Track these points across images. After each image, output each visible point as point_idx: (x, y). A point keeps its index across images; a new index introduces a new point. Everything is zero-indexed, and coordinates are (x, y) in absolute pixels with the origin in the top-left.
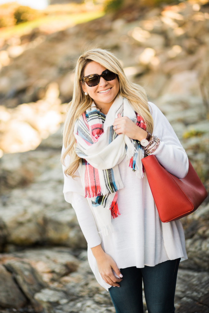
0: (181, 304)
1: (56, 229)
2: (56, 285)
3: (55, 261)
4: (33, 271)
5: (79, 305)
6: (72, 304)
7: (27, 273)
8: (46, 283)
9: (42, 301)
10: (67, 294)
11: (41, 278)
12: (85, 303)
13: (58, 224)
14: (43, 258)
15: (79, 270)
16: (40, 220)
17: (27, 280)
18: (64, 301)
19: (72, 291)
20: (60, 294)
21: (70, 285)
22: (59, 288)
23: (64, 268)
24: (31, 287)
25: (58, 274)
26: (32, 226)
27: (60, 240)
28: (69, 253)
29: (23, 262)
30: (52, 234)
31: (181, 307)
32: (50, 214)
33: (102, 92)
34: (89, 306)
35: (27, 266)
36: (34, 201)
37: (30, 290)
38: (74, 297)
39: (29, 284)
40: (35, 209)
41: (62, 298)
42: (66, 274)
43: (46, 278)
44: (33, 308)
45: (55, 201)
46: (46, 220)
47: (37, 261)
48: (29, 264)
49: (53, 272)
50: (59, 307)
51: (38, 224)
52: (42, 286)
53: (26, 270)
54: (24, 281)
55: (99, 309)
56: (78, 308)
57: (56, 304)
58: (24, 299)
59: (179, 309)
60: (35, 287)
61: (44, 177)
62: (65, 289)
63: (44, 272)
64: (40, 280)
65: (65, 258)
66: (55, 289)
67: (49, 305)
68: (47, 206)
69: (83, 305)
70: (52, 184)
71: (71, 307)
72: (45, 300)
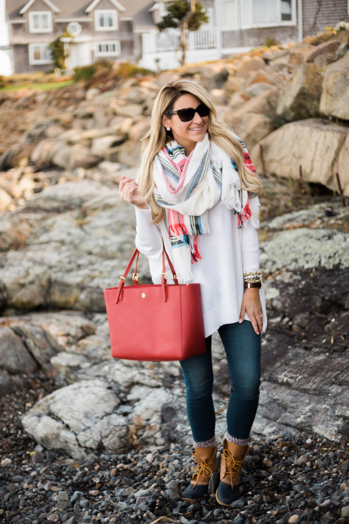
0: (221, 366)
1: (62, 292)
2: (73, 348)
3: (68, 324)
4: (45, 334)
5: (106, 368)
6: (95, 367)
7: (38, 336)
8: (61, 346)
9: (61, 366)
10: (88, 357)
11: (56, 342)
12: (113, 367)
13: (65, 287)
14: (54, 320)
15: (97, 332)
16: (44, 282)
17: (38, 344)
18: (86, 365)
19: (94, 354)
20: (81, 358)
21: (90, 348)
22: (78, 352)
23: (80, 330)
24: (43, 352)
25: (74, 337)
26: (35, 288)
27: (67, 302)
28: (80, 315)
29: (33, 325)
30: (57, 297)
31: (221, 369)
32: (55, 276)
33: (195, 129)
34: (118, 370)
35: (39, 329)
36: (35, 262)
37: (42, 354)
38: (97, 361)
39: (40, 348)
40: (38, 270)
41: (83, 362)
42: (83, 337)
43: (62, 341)
44: (45, 373)
45: (60, 262)
46: (51, 283)
47: (49, 324)
48: (41, 327)
49: (68, 335)
50: (82, 371)
51: (42, 286)
52: (56, 351)
53: (37, 332)
54: (35, 345)
55: (129, 372)
56: (105, 371)
57: (78, 368)
58: (35, 365)
59: (219, 372)
60: (48, 350)
61: (44, 238)
62: (84, 352)
63: (57, 336)
64: (53, 344)
65: (77, 321)
66: (73, 353)
67: (68, 369)
68: (50, 267)
69: (110, 368)
70: (53, 245)
71: (96, 371)
72: (64, 364)
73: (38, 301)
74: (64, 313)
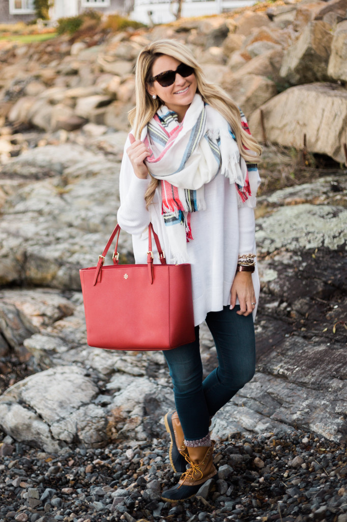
0: (211, 354)
1: (38, 267)
2: (49, 329)
3: (44, 303)
4: (18, 314)
5: (84, 353)
6: (73, 352)
7: (11, 316)
8: (36, 327)
9: (35, 349)
10: (64, 340)
11: (30, 322)
12: (92, 352)
13: (42, 262)
14: (29, 299)
15: (76, 313)
16: (19, 256)
17: (10, 324)
18: (63, 349)
19: (71, 337)
20: (57, 341)
21: (68, 330)
22: (54, 334)
23: (56, 311)
24: (16, 332)
25: (50, 318)
26: (8, 262)
27: (44, 279)
28: (58, 294)
29: (5, 303)
30: (33, 273)
31: (211, 357)
32: (31, 249)
33: (180, 92)
34: (97, 355)
35: (11, 308)
36: (9, 234)
37: (14, 336)
38: (75, 344)
39: (12, 329)
40: (13, 242)
41: (60, 345)
42: (60, 318)
43: (36, 322)
44: (17, 357)
45: (37, 234)
46: (26, 257)
47: (23, 303)
48: (14, 305)
49: (43, 315)
50: (58, 355)
51: (17, 260)
52: (30, 333)
53: (10, 311)
54: (7, 325)
55: (110, 358)
56: (83, 357)
57: (53, 352)
58: (7, 347)
59: (209, 360)
60: (21, 331)
61: (20, 207)
62: (61, 335)
63: (32, 316)
64: (27, 325)
65: (55, 300)
66: (48, 335)
67: (43, 353)
68: (26, 240)
69: (89, 353)
70: (30, 214)
71: (73, 356)
72: (38, 347)
73: (12, 276)
74: (40, 290)
